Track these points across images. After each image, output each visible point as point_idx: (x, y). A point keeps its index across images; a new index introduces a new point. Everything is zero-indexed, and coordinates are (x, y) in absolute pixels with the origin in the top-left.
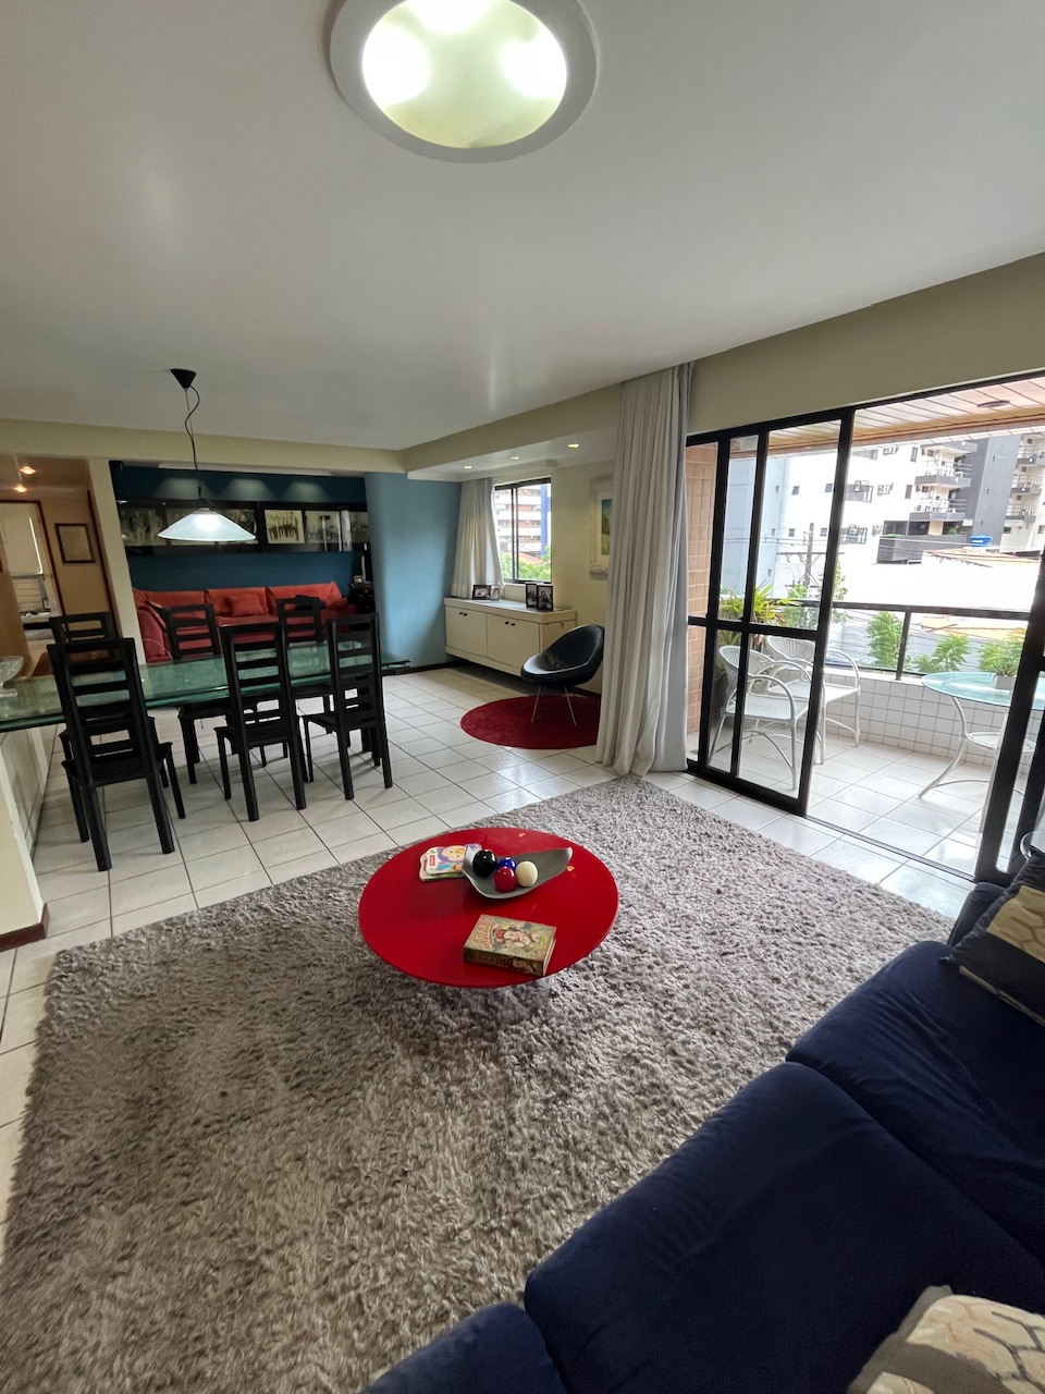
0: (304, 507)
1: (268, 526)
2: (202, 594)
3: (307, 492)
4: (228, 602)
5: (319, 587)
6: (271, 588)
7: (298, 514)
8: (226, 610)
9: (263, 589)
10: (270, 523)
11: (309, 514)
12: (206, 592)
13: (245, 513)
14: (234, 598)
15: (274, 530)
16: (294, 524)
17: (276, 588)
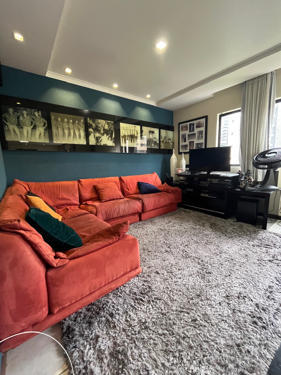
0: (141, 124)
1: (122, 135)
2: (76, 183)
3: (143, 114)
4: (96, 189)
5: (148, 176)
6: (122, 177)
7: (138, 127)
8: (94, 196)
9: (117, 179)
10: (123, 132)
11: (144, 128)
12: (79, 181)
13: (108, 124)
14: (100, 186)
15: (124, 137)
16: (136, 135)
17: (125, 177)
